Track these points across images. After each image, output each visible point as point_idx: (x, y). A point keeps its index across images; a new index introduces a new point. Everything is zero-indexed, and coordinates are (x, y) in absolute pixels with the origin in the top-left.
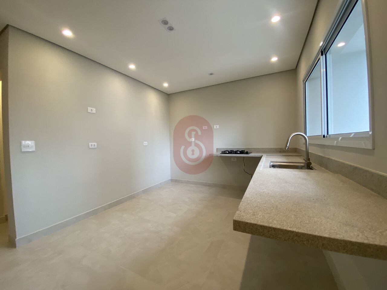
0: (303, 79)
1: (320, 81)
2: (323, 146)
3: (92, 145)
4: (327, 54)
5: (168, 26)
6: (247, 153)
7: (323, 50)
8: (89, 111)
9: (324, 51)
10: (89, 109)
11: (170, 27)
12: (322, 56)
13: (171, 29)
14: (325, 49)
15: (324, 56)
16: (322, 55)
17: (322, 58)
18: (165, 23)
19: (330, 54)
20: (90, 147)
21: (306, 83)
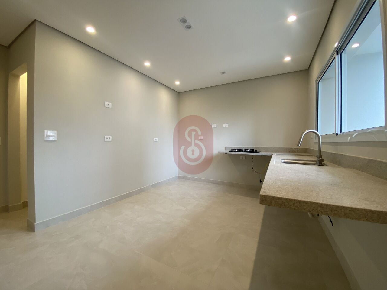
0: (316, 79)
1: (335, 81)
2: (336, 144)
3: (107, 138)
4: (342, 54)
5: (186, 24)
6: (256, 152)
7: (338, 49)
8: (106, 105)
9: (339, 51)
10: (106, 103)
11: (188, 26)
12: (337, 56)
13: (189, 27)
14: (340, 49)
15: (339, 55)
16: (337, 54)
17: (338, 58)
18: (184, 21)
19: (345, 54)
20: (106, 140)
21: (319, 83)
